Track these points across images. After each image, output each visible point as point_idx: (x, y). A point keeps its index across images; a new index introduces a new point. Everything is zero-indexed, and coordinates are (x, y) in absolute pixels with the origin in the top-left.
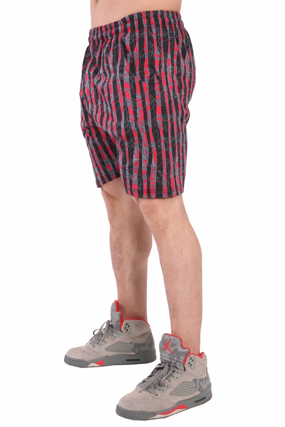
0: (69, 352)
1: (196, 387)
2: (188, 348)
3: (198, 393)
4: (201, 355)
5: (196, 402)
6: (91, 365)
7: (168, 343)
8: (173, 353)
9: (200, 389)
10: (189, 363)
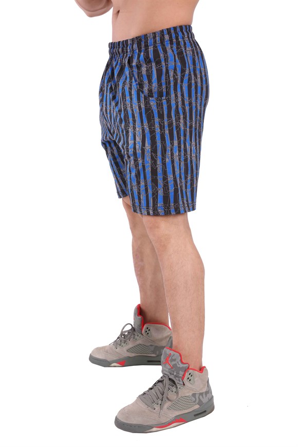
0: (93, 352)
1: (195, 402)
2: (187, 363)
3: (197, 407)
4: (202, 369)
5: (195, 415)
6: (113, 365)
7: (169, 357)
8: (172, 368)
9: (200, 403)
10: (188, 378)
